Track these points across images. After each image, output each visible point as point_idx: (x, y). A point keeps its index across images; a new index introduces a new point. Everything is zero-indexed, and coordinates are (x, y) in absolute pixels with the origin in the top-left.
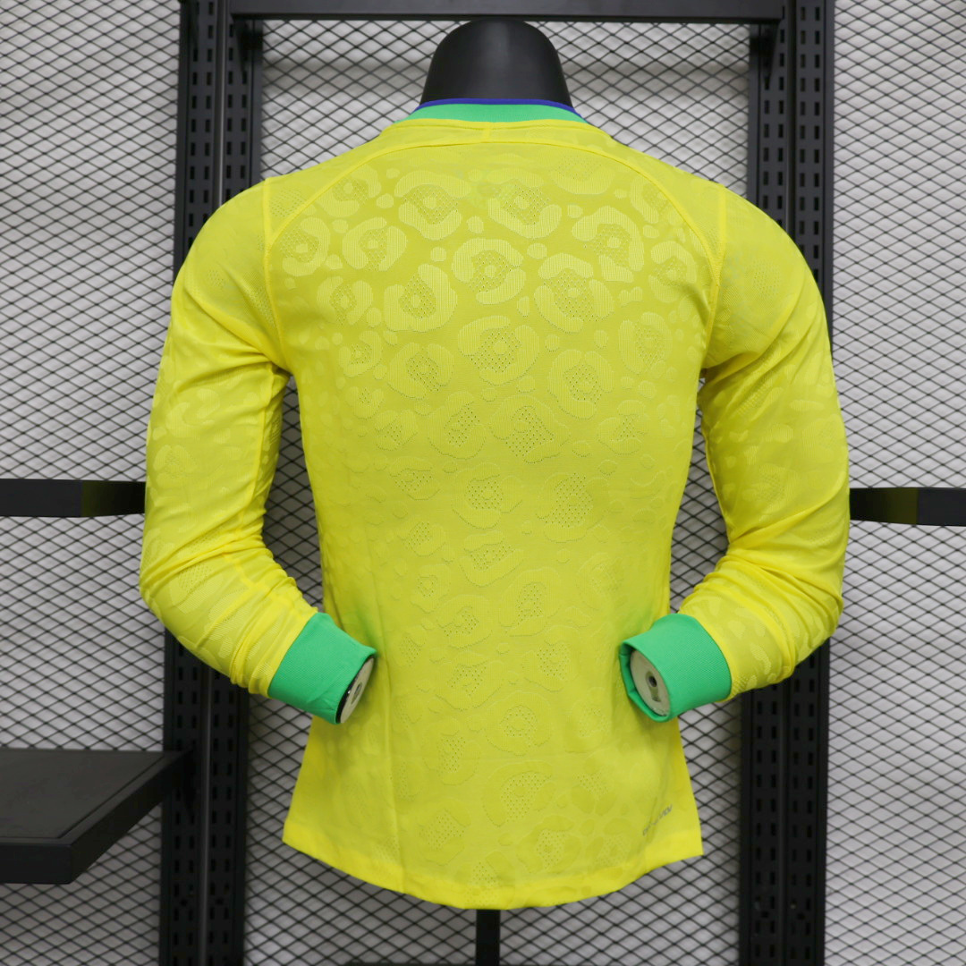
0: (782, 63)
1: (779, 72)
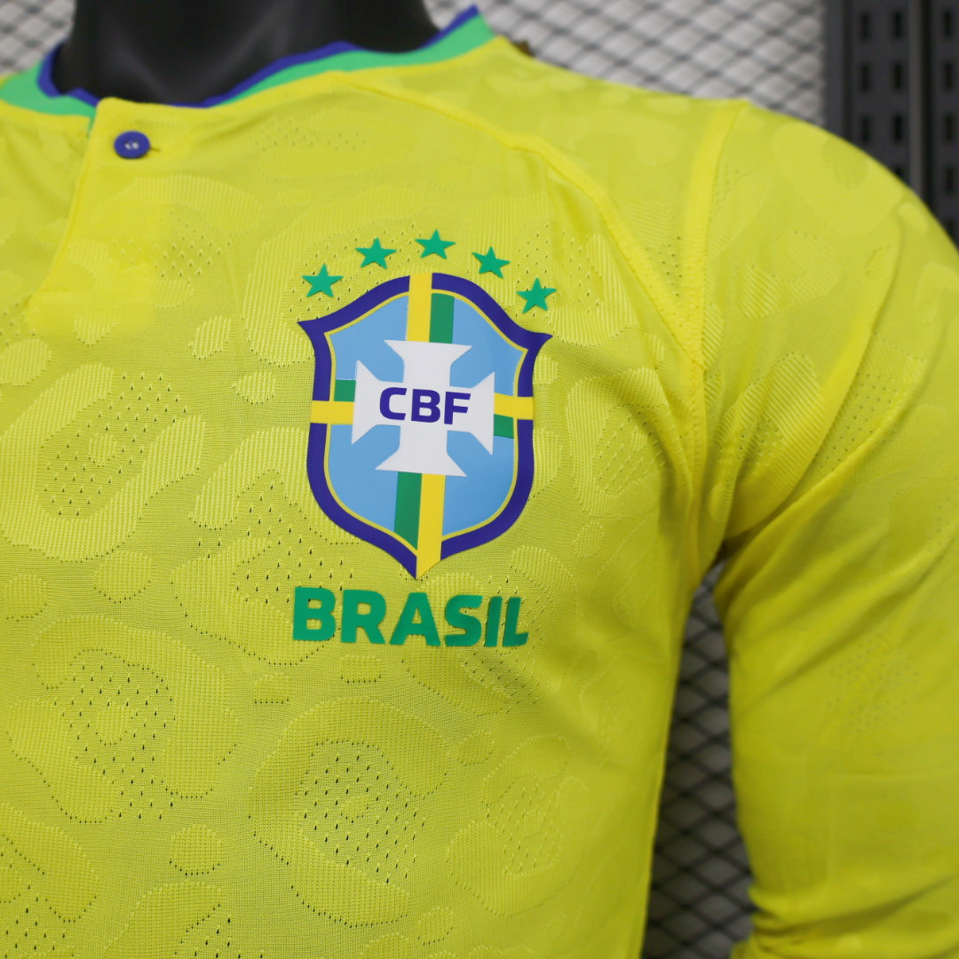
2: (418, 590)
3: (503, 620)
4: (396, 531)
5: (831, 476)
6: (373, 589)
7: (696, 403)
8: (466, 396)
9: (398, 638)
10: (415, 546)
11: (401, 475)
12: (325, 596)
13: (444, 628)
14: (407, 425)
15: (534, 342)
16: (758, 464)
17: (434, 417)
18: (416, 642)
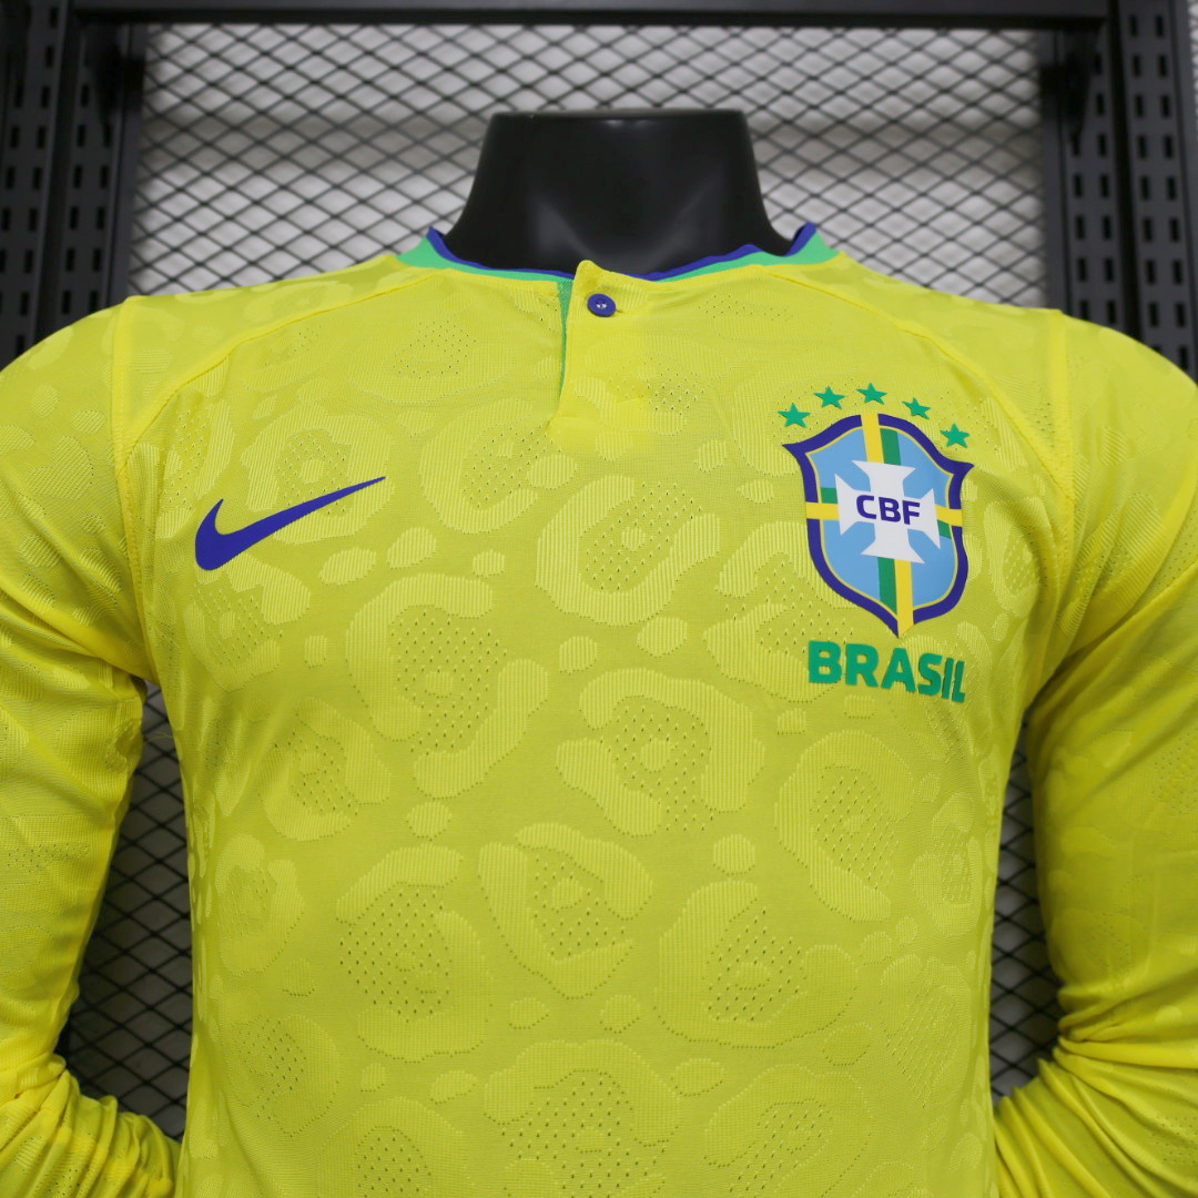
0: (1101, 110)
1: (1098, 125)
2: (900, 646)
3: (953, 679)
4: (881, 600)
5: (1167, 591)
6: (869, 644)
7: (1067, 529)
8: (917, 505)
9: (887, 684)
10: (895, 612)
11: (881, 560)
12: (833, 648)
13: (918, 679)
14: (878, 522)
15: (960, 470)
16: (1110, 582)
17: (896, 518)
18: (899, 687)
